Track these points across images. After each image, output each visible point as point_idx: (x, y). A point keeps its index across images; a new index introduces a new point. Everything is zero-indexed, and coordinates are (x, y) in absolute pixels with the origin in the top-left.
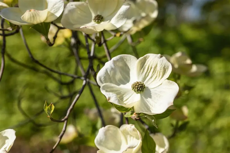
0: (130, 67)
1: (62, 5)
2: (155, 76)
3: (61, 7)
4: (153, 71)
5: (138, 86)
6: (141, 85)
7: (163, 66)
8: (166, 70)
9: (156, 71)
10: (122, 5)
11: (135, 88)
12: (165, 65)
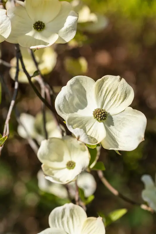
0: (86, 89)
1: (9, 24)
2: (115, 99)
3: (8, 26)
4: (113, 95)
5: (101, 114)
6: (104, 114)
7: (125, 91)
8: (128, 94)
9: (115, 94)
10: (68, 16)
11: (98, 117)
12: (126, 90)
